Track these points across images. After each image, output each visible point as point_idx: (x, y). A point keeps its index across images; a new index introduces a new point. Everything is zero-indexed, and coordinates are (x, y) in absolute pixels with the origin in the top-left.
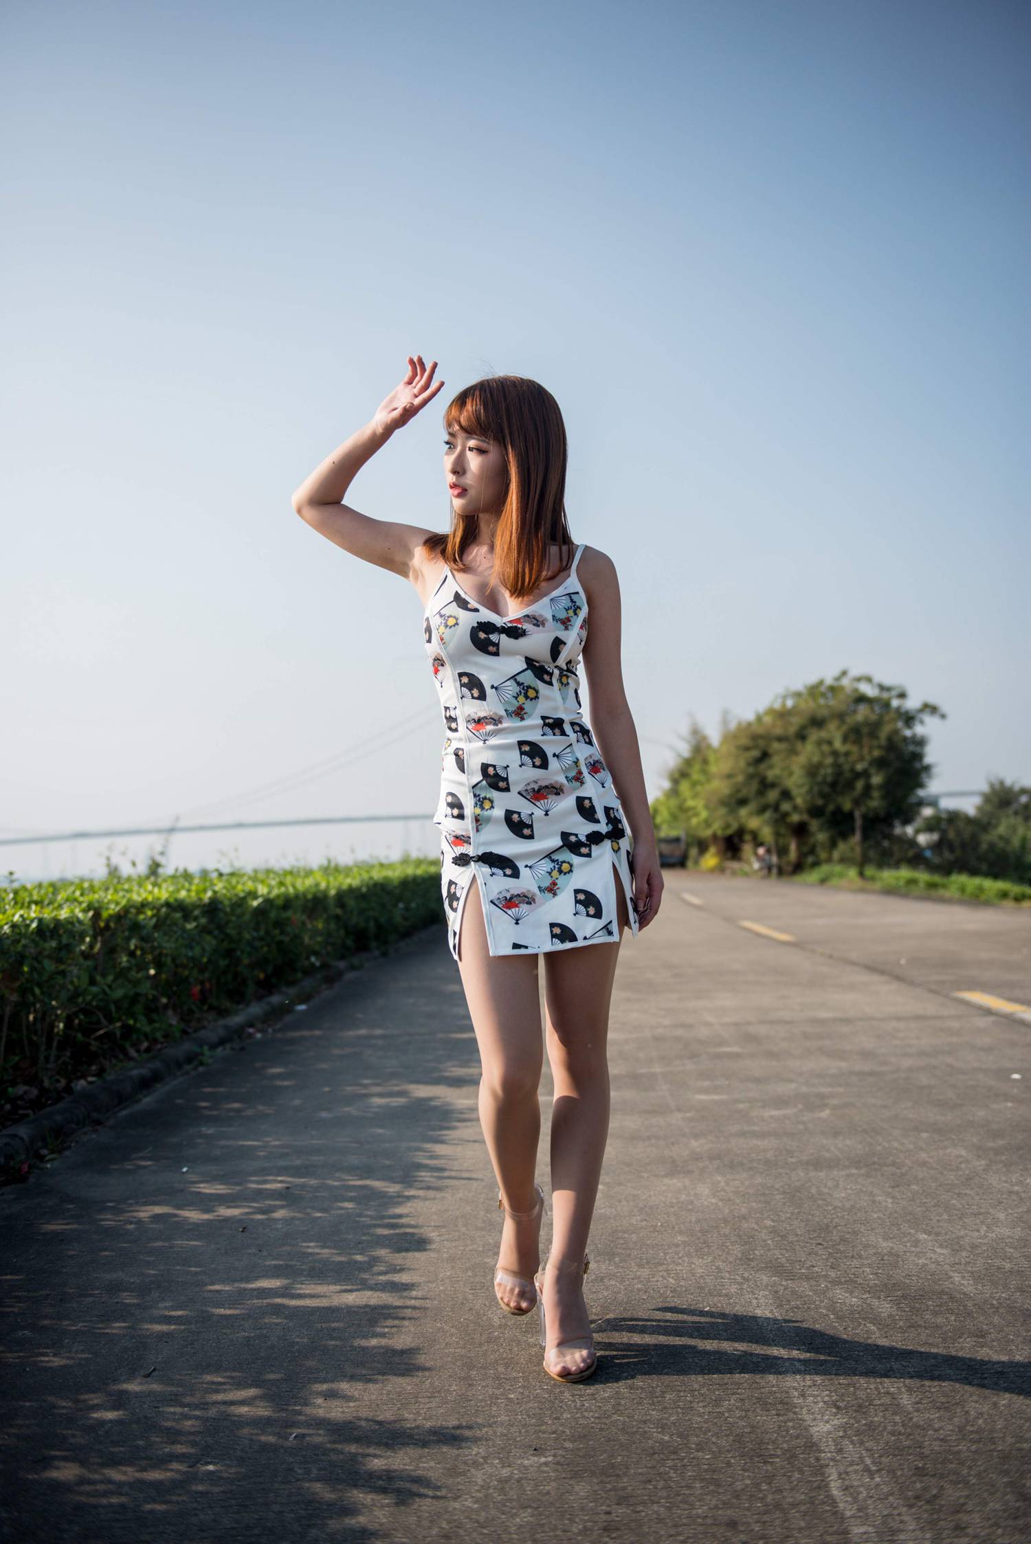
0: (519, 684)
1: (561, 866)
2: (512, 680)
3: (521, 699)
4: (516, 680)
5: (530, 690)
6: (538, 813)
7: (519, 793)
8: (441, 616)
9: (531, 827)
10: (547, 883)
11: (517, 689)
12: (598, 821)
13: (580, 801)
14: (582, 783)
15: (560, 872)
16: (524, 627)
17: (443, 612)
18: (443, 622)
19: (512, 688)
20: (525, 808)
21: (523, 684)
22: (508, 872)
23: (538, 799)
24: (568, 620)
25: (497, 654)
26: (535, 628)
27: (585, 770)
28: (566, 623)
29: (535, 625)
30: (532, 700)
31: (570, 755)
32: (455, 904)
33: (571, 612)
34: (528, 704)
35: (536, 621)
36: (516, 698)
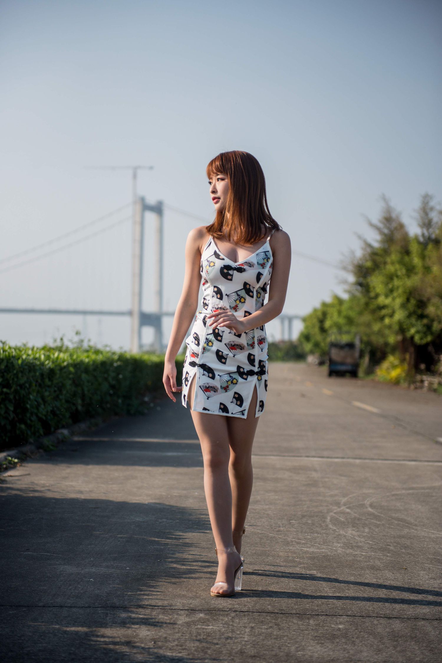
0: (238, 295)
1: (233, 380)
2: (235, 293)
3: (238, 302)
4: (237, 293)
5: (242, 299)
6: (231, 355)
7: (225, 344)
8: (208, 261)
9: (226, 359)
10: (225, 385)
11: (237, 297)
12: (254, 366)
13: (250, 355)
14: (253, 348)
15: (232, 382)
16: (245, 268)
17: (209, 259)
18: (209, 264)
19: (234, 297)
20: (226, 351)
21: (240, 295)
22: (211, 375)
23: (232, 349)
24: (264, 264)
25: (231, 280)
26: (250, 268)
27: (256, 342)
28: (263, 265)
29: (249, 266)
30: (242, 303)
31: (252, 334)
32: (187, 382)
33: (265, 260)
34: (240, 305)
35: (250, 265)
36: (236, 301)
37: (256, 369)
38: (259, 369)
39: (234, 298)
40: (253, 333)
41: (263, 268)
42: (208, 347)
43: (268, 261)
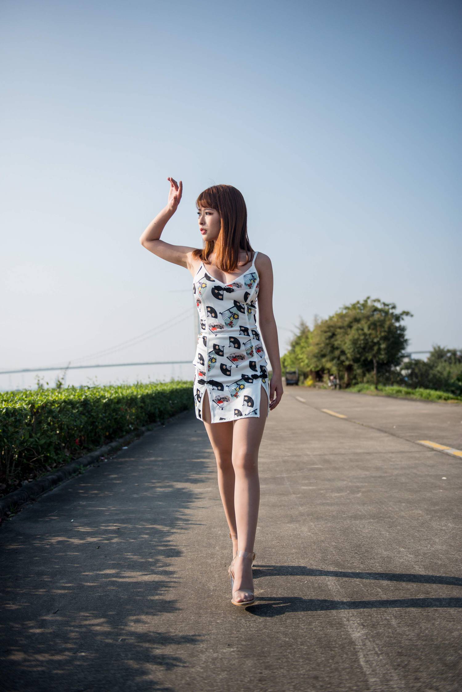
0: (231, 312)
1: (240, 386)
2: (228, 311)
3: (232, 318)
4: (230, 311)
5: (235, 315)
6: (234, 366)
7: (227, 357)
8: (200, 283)
9: (230, 371)
10: (234, 393)
11: (230, 314)
12: (257, 371)
13: (251, 363)
14: (252, 356)
15: (240, 389)
16: (233, 288)
18: (201, 286)
19: (228, 314)
20: (228, 363)
21: (232, 312)
22: (219, 388)
23: (234, 361)
24: (251, 284)
25: (222, 299)
26: (238, 288)
27: (254, 351)
28: (250, 286)
29: (237, 287)
30: (236, 319)
31: (249, 344)
32: (199, 399)
33: (252, 281)
34: (234, 321)
35: (238, 285)
36: (230, 318)
37: (259, 373)
38: (262, 373)
39: (227, 316)
40: (251, 343)
41: (250, 288)
42: (213, 364)
43: (254, 282)
